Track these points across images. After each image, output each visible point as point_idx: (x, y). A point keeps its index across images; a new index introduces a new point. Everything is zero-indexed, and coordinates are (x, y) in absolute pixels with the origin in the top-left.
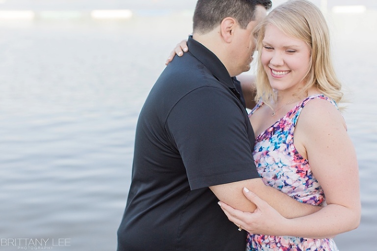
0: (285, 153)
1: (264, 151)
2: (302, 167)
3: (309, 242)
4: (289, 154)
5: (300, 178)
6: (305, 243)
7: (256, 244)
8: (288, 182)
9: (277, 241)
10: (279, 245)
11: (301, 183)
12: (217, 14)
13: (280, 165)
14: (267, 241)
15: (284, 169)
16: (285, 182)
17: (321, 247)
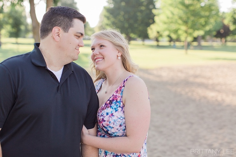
0: (122, 112)
1: (110, 114)
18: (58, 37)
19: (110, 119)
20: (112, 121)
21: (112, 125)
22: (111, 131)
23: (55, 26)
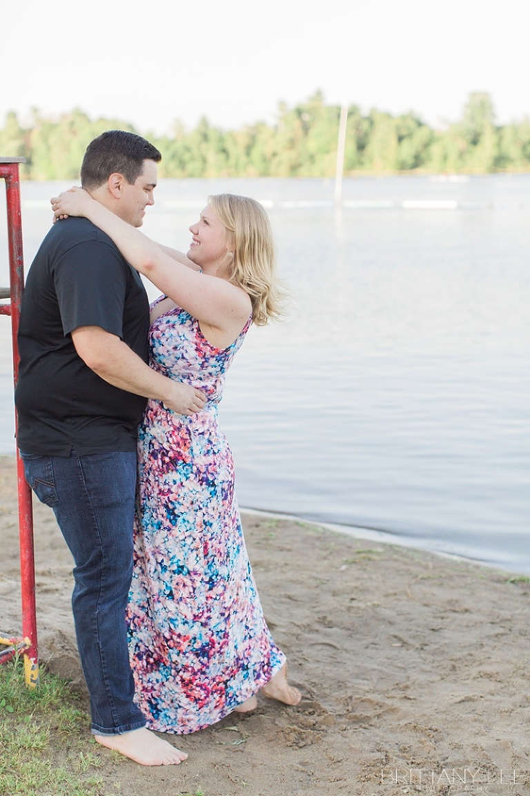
0: (189, 329)
1: (171, 323)
2: (201, 346)
3: (196, 425)
4: (193, 330)
5: (197, 357)
6: (194, 425)
7: (149, 420)
8: (185, 355)
9: (169, 419)
10: (170, 423)
11: (197, 362)
12: (103, 171)
13: (183, 338)
14: (159, 418)
15: (185, 343)
16: (182, 355)
17: (208, 430)
18: (117, 189)
19: (168, 330)
20: (167, 335)
21: (163, 340)
22: (157, 349)
23: (113, 173)
